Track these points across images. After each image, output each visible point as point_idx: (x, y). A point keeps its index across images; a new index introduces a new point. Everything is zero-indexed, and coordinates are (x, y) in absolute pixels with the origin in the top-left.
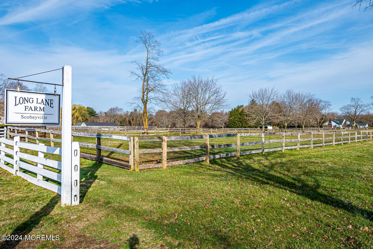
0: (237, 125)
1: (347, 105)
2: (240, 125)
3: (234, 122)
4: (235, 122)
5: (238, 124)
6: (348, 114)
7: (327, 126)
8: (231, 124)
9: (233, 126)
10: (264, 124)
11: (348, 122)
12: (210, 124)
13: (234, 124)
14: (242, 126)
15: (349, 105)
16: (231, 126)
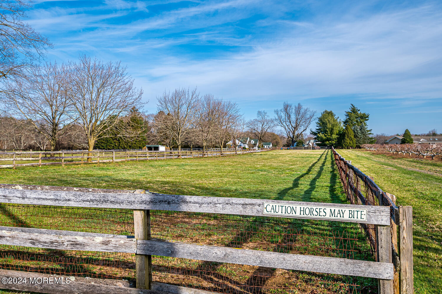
0: (111, 145)
1: (254, 120)
2: (117, 145)
3: (107, 140)
4: (109, 140)
5: (113, 142)
6: (254, 131)
7: (231, 145)
8: (103, 142)
9: (106, 146)
10: (180, 144)
11: (252, 141)
12: (65, 143)
13: (108, 142)
14: (120, 146)
15: (256, 120)
16: (103, 147)
